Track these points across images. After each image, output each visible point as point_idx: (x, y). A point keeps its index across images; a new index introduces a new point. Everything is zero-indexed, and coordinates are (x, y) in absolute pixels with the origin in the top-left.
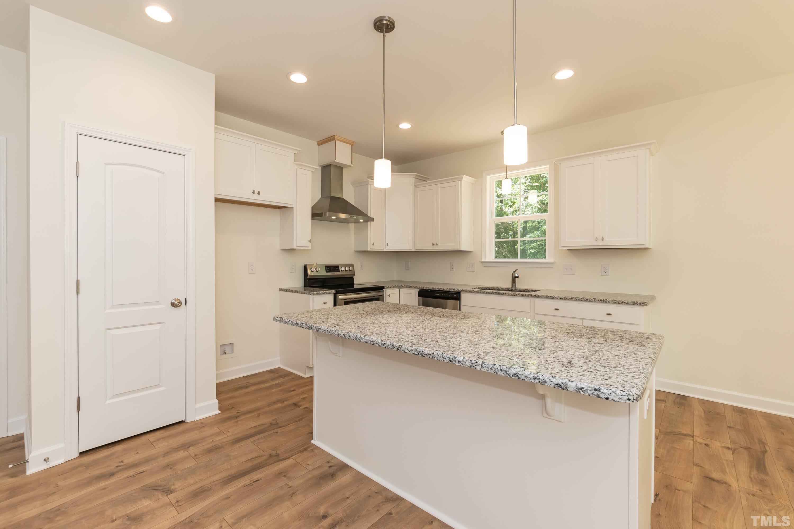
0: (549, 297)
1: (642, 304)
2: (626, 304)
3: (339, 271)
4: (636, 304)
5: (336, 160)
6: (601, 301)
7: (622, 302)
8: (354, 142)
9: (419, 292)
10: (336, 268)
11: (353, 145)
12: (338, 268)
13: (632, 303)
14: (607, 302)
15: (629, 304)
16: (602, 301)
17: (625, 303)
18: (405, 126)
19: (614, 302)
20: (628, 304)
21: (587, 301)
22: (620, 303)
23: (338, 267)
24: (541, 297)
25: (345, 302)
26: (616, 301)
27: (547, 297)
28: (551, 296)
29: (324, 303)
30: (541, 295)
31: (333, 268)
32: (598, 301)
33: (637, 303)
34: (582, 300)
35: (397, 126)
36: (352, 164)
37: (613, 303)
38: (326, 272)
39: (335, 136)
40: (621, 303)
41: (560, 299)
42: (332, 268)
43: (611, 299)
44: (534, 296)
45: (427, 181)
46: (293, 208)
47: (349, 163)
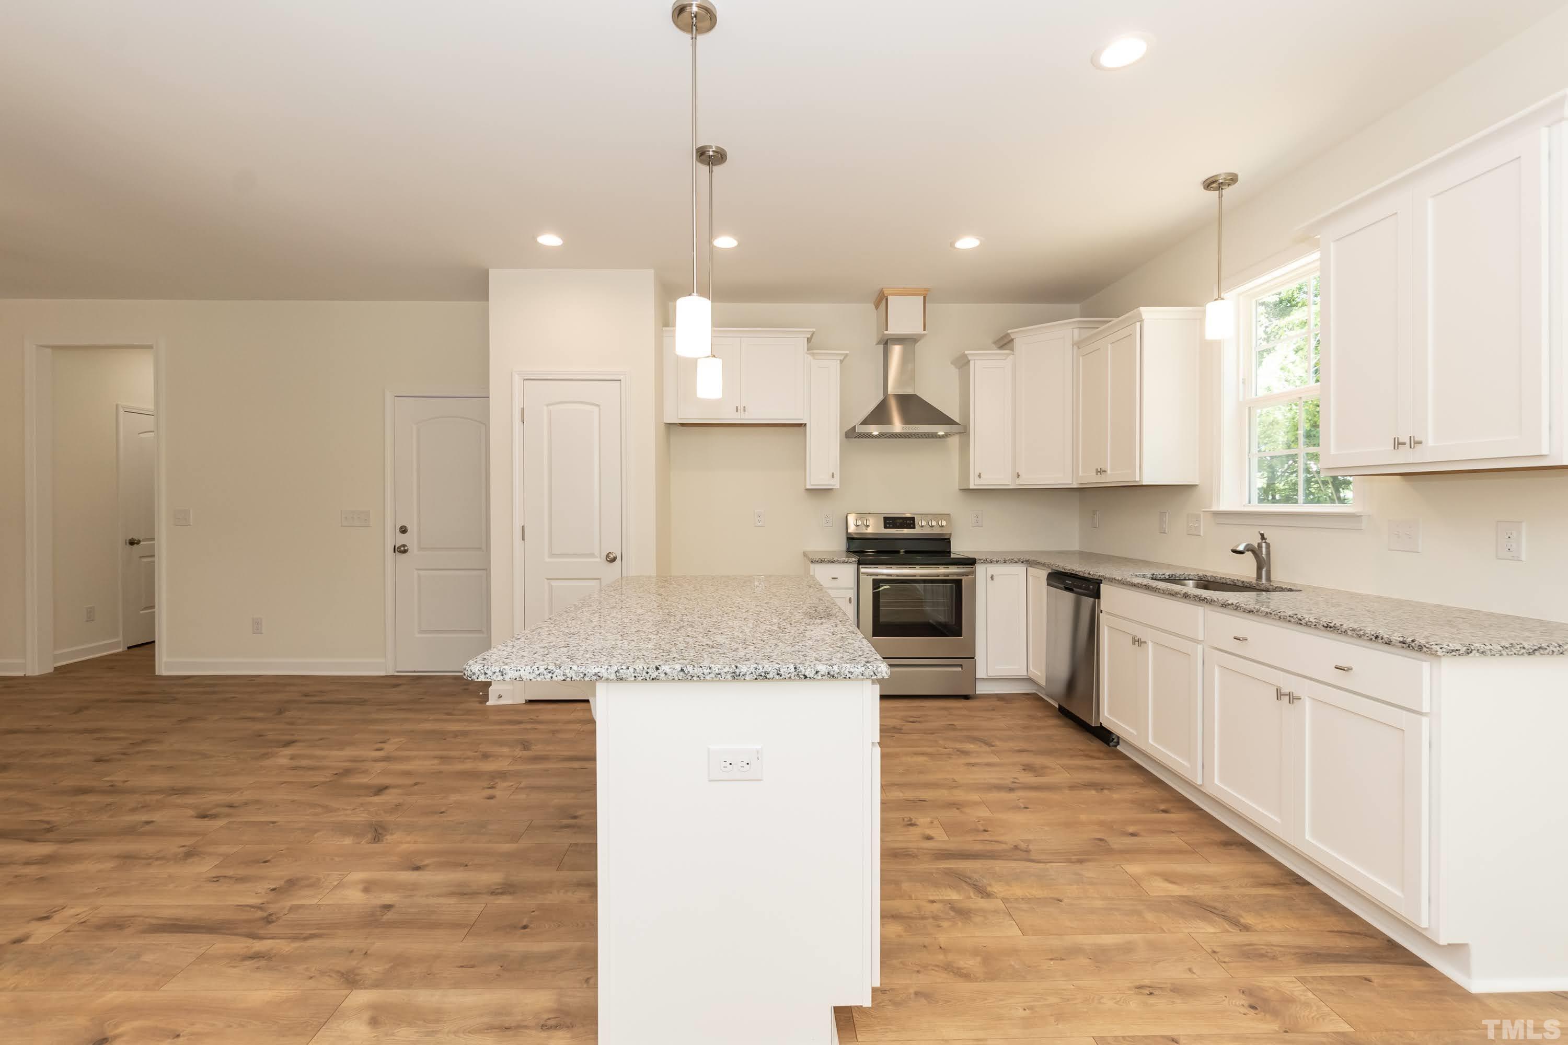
0: (1229, 604)
1: (1425, 649)
2: (1386, 643)
3: (914, 527)
4: (1409, 647)
5: (887, 330)
6: (1328, 629)
7: (1377, 637)
8: (927, 290)
9: (1049, 575)
10: (908, 522)
11: (927, 294)
12: (911, 522)
13: (1400, 642)
14: (1342, 631)
15: (1393, 645)
16: (1331, 627)
17: (1383, 640)
18: (967, 243)
19: (1357, 635)
20: (1389, 643)
21: (1300, 624)
22: (1371, 639)
23: (913, 519)
24: (1216, 604)
25: (874, 580)
26: (1361, 633)
27: (1226, 605)
28: (1232, 604)
29: (834, 578)
30: (1216, 600)
31: (901, 521)
32: (1323, 626)
33: (1413, 644)
34: (1289, 621)
35: (952, 245)
36: (924, 330)
37: (1354, 635)
38: (885, 527)
39: (884, 289)
40: (1374, 639)
41: (1250, 611)
42: (898, 521)
43: (1351, 626)
44: (1204, 600)
45: (1097, 328)
46: (805, 425)
47: (920, 330)
